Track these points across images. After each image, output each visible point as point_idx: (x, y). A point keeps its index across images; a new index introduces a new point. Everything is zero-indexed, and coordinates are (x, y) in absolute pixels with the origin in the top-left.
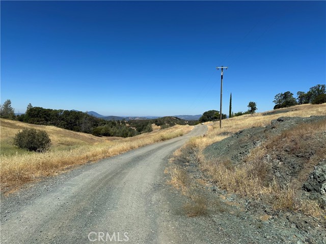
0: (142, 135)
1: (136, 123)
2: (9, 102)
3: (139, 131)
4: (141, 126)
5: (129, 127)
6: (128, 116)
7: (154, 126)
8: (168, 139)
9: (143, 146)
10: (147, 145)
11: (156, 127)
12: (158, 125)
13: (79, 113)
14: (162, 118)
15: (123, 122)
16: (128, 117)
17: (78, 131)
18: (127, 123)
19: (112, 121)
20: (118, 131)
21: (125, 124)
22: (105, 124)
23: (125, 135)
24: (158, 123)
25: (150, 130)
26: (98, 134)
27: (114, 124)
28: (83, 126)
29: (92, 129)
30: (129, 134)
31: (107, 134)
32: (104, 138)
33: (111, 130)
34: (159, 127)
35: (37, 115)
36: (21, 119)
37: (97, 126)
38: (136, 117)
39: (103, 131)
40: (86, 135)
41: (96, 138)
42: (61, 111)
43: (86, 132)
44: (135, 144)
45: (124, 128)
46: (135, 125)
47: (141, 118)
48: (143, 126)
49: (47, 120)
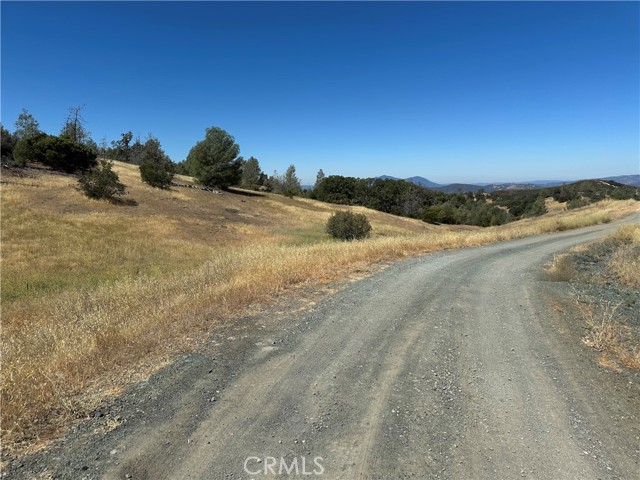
0: (522, 222)
1: (509, 198)
2: (292, 170)
3: (516, 215)
4: (521, 202)
5: (492, 205)
6: (491, 182)
7: (551, 203)
8: (572, 228)
9: (520, 238)
10: (526, 236)
11: (557, 204)
12: (562, 201)
13: (401, 182)
14: (572, 184)
15: (480, 197)
16: (491, 186)
17: (399, 214)
18: (488, 197)
19: (458, 194)
20: (469, 215)
21: (484, 201)
22: (444, 201)
23: (484, 222)
24: (561, 195)
25: (541, 211)
26: (432, 219)
27: (461, 200)
28: (406, 205)
29: (421, 210)
30: (493, 219)
31: (449, 220)
32: (444, 227)
33: (457, 213)
34: (565, 204)
35: (335, 189)
36: (314, 195)
37: (430, 204)
38: (509, 185)
39: (442, 215)
40: (413, 221)
41: (431, 226)
42: (370, 180)
43: (411, 216)
44: (505, 232)
45: (482, 208)
46: (507, 202)
47: (520, 185)
48: (526, 202)
49: (350, 197)
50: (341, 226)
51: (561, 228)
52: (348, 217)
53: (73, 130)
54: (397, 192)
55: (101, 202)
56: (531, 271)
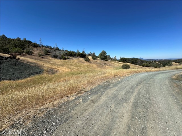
0: (165, 67)
1: (162, 62)
2: (115, 57)
3: (164, 65)
7: (174, 63)
9: (165, 70)
10: (167, 70)
11: (176, 63)
12: (177, 63)
13: (137, 59)
14: (180, 59)
15: (155, 62)
16: (158, 59)
17: (136, 65)
18: (157, 62)
19: (150, 61)
20: (152, 65)
21: (156, 62)
22: (146, 62)
23: (156, 67)
24: (177, 61)
25: (171, 65)
26: (144, 66)
27: (150, 62)
28: (138, 63)
29: (141, 64)
30: (158, 66)
31: (147, 66)
32: (146, 67)
33: (149, 65)
34: (178, 63)
35: (123, 60)
36: (119, 61)
37: (143, 63)
38: (162, 59)
39: (146, 65)
40: (139, 66)
41: (143, 67)
42: (130, 58)
43: (139, 65)
44: (161, 69)
45: (155, 64)
46: (162, 63)
47: (165, 59)
48: (167, 63)
49: (126, 61)
50: (124, 66)
51: (177, 69)
52: (126, 65)
53: (83, 52)
54: (136, 61)
55: (87, 62)
56: (168, 77)
